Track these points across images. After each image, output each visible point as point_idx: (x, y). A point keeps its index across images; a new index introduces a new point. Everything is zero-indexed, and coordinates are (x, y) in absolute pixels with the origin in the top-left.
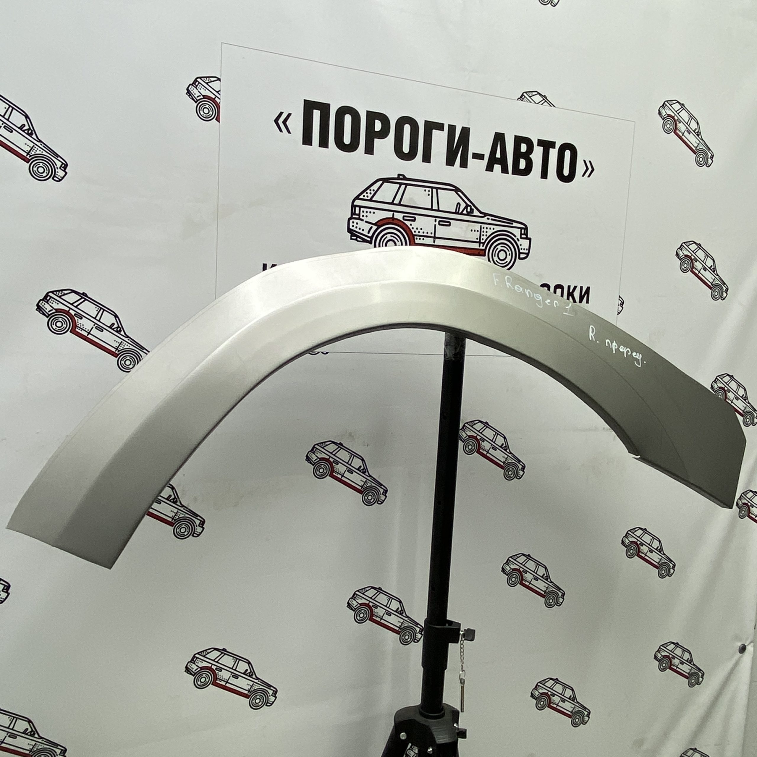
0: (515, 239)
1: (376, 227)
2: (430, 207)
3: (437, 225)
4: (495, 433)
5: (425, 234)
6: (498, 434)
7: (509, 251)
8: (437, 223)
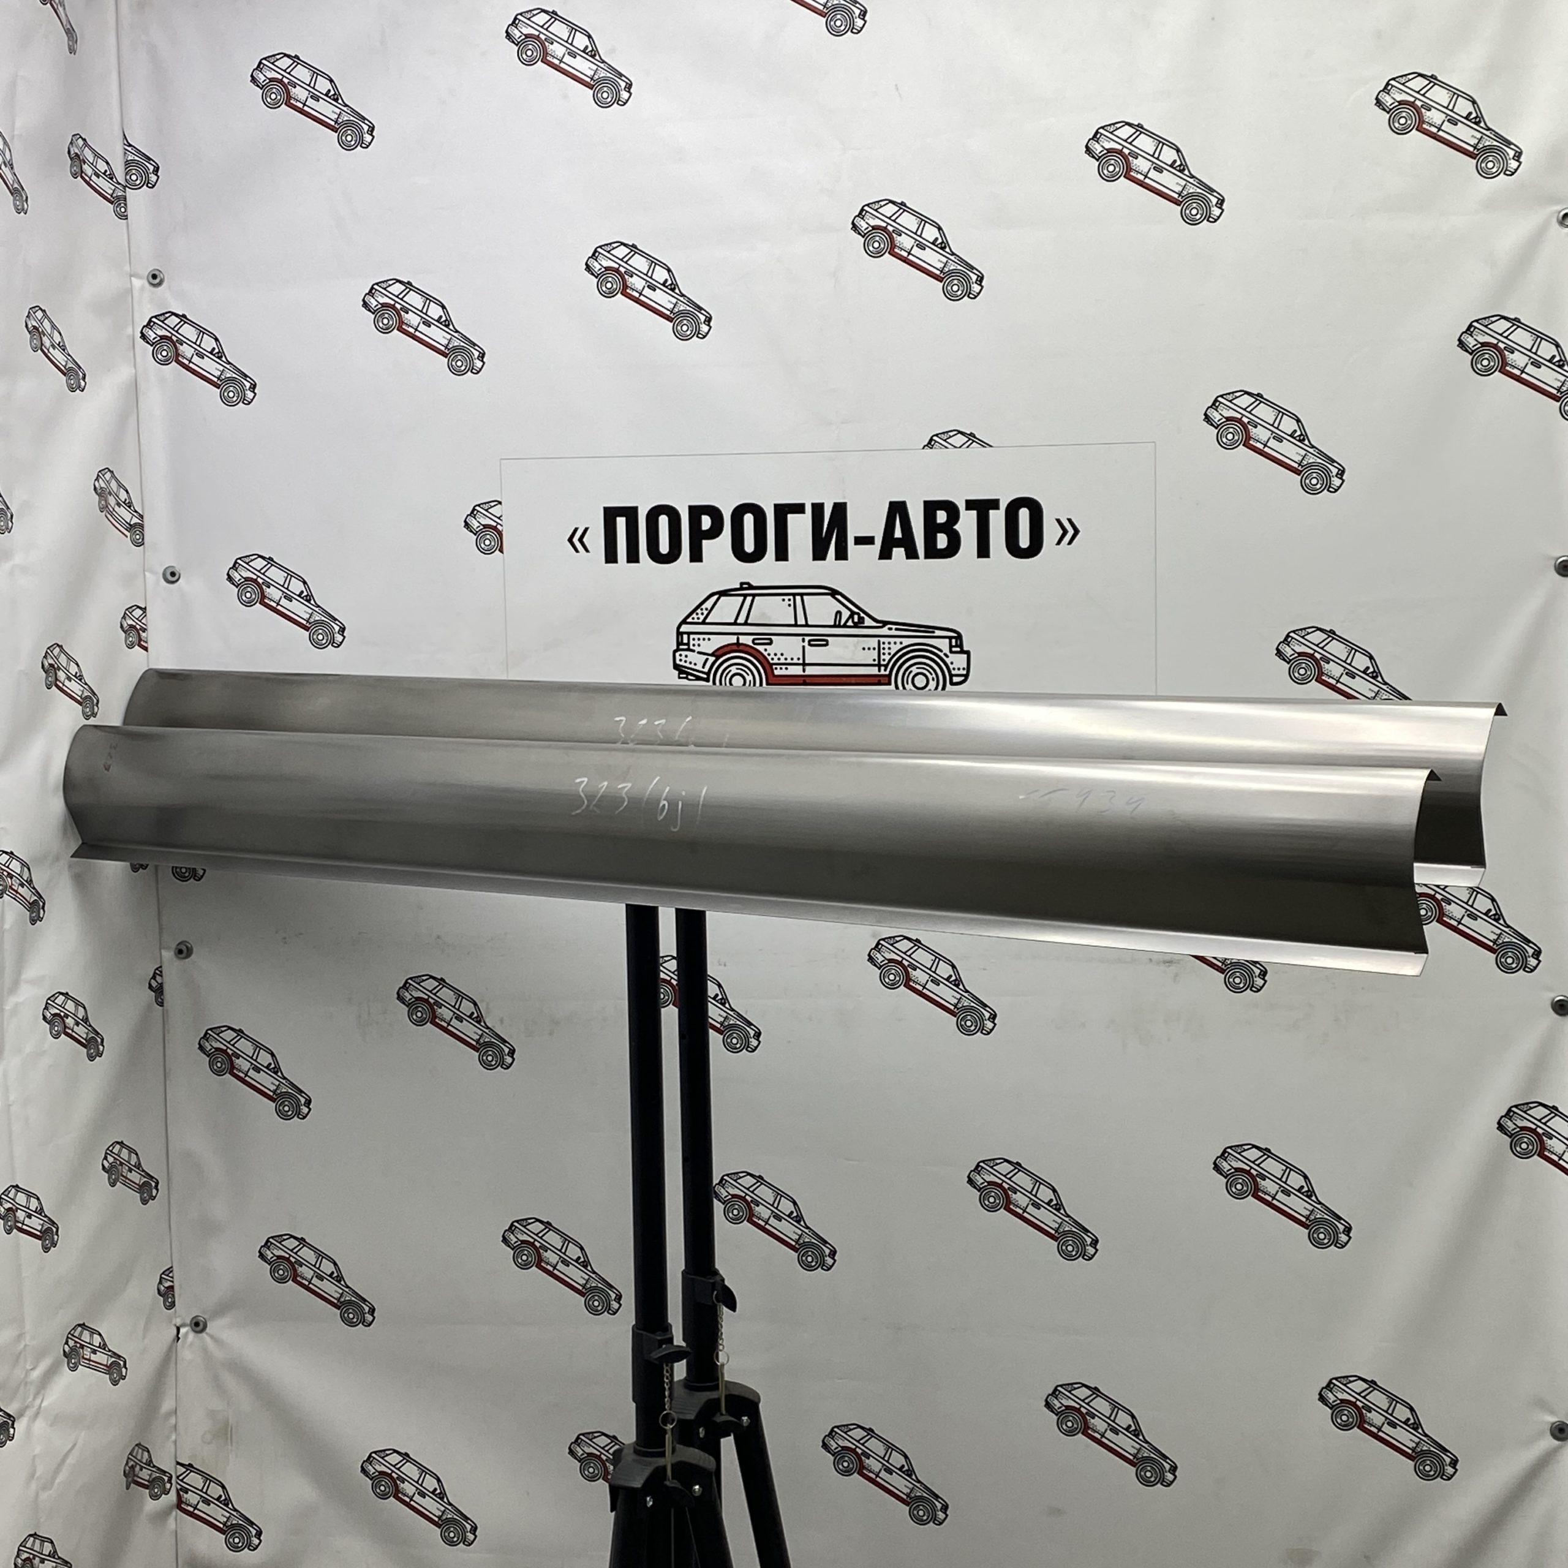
0: (941, 654)
1: (714, 658)
2: (793, 623)
3: (807, 648)
4: (934, 958)
5: (789, 661)
6: (940, 959)
7: (931, 674)
8: (806, 644)
